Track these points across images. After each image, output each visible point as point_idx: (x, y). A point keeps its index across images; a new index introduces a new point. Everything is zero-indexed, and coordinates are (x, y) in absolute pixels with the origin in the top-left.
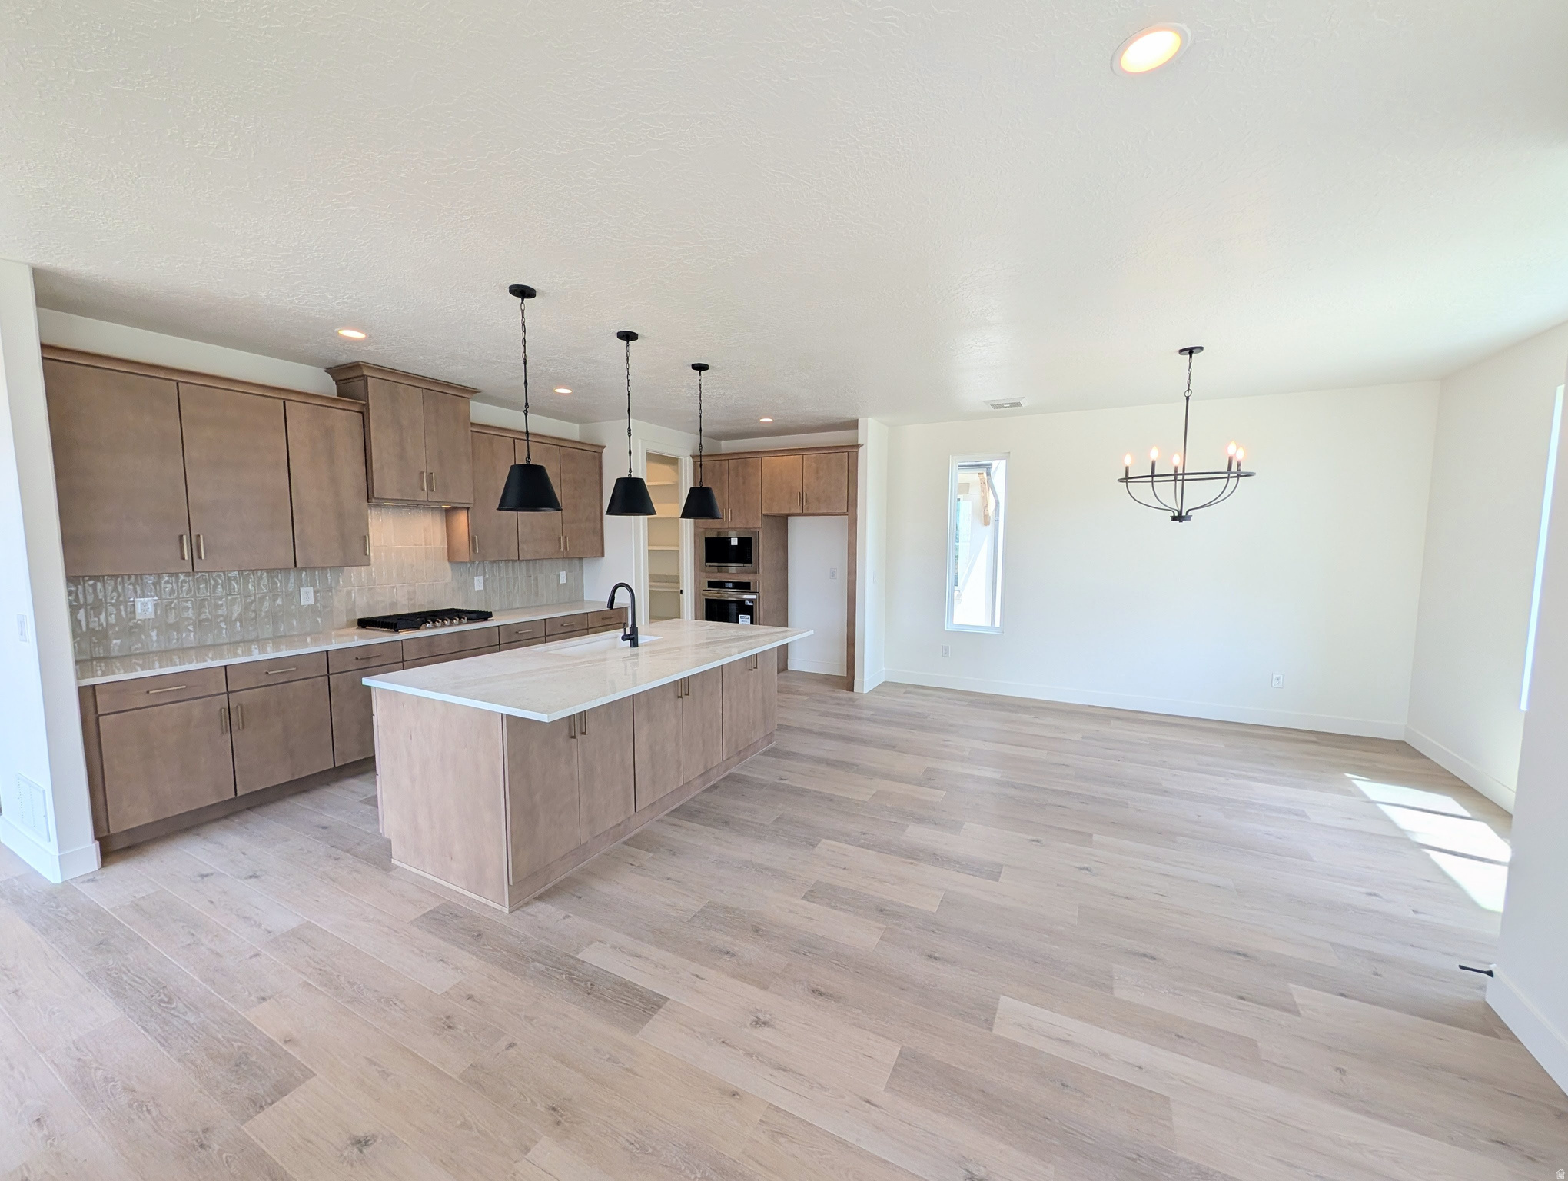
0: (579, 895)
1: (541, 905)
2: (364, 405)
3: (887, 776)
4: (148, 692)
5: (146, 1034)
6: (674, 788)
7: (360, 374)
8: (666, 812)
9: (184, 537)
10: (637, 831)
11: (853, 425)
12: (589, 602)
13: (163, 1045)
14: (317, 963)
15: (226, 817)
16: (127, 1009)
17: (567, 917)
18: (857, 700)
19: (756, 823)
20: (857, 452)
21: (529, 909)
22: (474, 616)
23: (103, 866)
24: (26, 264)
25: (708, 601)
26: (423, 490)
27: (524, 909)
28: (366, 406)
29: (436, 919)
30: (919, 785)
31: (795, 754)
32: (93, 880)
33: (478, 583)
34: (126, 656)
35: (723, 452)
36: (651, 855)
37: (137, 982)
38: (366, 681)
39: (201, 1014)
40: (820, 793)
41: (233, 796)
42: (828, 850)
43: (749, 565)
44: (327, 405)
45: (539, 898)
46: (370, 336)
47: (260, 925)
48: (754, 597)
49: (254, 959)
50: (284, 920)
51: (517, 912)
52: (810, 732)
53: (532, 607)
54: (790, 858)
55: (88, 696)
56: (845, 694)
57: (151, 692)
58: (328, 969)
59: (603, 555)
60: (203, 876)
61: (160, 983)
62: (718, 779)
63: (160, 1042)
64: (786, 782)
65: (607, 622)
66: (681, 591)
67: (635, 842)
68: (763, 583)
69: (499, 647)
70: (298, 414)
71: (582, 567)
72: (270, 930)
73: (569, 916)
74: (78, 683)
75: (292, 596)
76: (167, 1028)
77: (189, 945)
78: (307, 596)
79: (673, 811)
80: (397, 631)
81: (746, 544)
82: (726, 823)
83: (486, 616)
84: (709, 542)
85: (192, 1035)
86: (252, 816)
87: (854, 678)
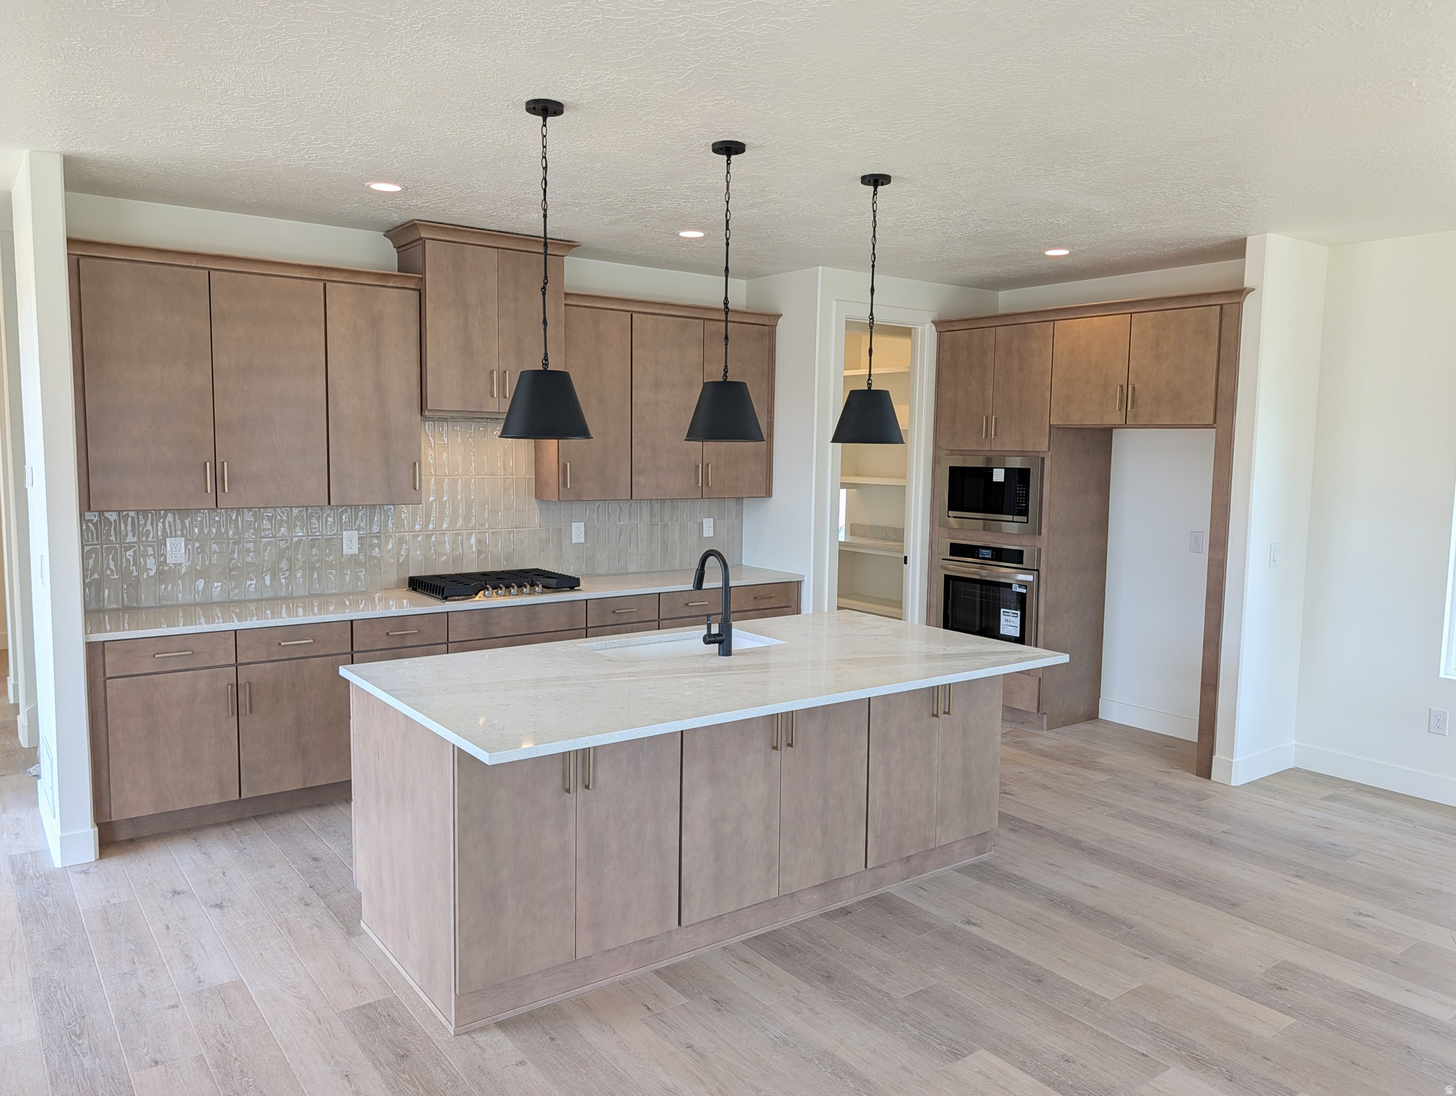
0: (555, 1035)
1: (499, 1036)
2: (421, 279)
3: (1181, 961)
4: (154, 655)
5: (46, 1065)
6: (760, 899)
7: (417, 237)
8: (744, 937)
9: (208, 464)
10: (684, 957)
11: (1236, 249)
12: (750, 568)
13: (52, 1084)
14: (224, 1035)
15: (229, 823)
16: (44, 1032)
17: (522, 1063)
18: (1209, 796)
19: (879, 991)
20: (1240, 304)
21: (481, 1038)
22: (553, 582)
23: (100, 858)
24: (57, 153)
25: (948, 579)
26: (493, 396)
27: (474, 1035)
28: (423, 280)
29: (368, 1017)
30: (1243, 992)
31: (1021, 880)
32: (86, 872)
33: (578, 532)
34: (152, 607)
35: (1001, 312)
36: (685, 1001)
37: (65, 1003)
38: (344, 671)
39: (98, 1060)
40: (1028, 963)
41: (237, 798)
42: (979, 1072)
43: (1024, 519)
44: (376, 283)
45: (501, 1025)
46: (407, 188)
47: (195, 970)
48: (1030, 578)
49: (170, 1011)
50: (217, 971)
51: (466, 1037)
52: (1075, 844)
53: (655, 572)
54: (903, 1067)
55: (95, 652)
56: (1190, 782)
57: (156, 656)
58: (231, 1047)
59: (769, 493)
60: (176, 893)
61: (82, 1010)
62: (856, 899)
63: (51, 1079)
64: (973, 929)
65: (763, 604)
66: (906, 557)
67: (670, 975)
68: (1048, 553)
69: (587, 632)
70: (341, 296)
71: (740, 514)
72: (202, 979)
73: (526, 1063)
74: (86, 638)
75: (333, 543)
76: (64, 1065)
77: (125, 974)
78: (350, 543)
79: (756, 938)
80: (446, 598)
81: (1020, 477)
82: (829, 978)
83: (571, 583)
84: (958, 475)
85: (79, 1082)
86: (254, 828)
87: (1211, 752)
